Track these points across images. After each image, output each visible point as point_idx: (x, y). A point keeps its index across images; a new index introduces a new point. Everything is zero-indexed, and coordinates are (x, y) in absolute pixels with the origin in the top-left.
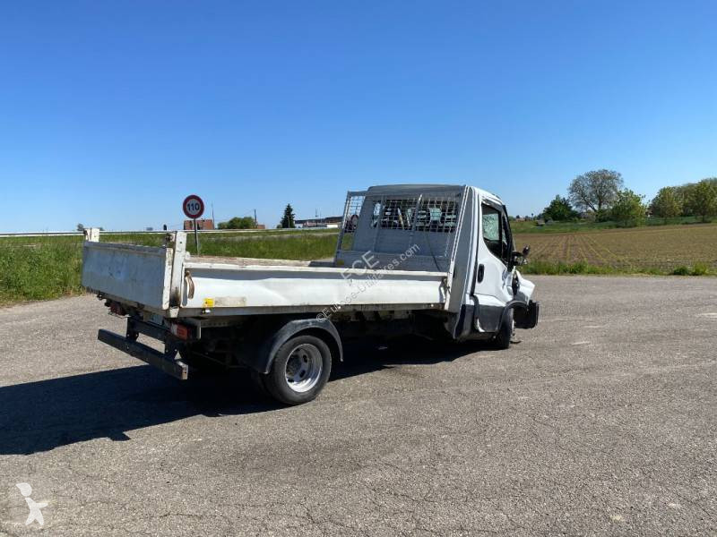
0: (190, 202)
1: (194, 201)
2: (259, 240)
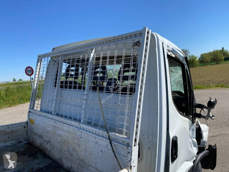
0: (28, 69)
1: (29, 69)
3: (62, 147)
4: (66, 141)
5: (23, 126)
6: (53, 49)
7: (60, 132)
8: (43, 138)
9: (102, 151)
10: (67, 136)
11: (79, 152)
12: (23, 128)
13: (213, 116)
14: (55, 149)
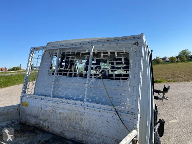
2: (16, 75)
3: (63, 123)
4: (67, 118)
5: (16, 108)
6: (48, 43)
7: (60, 111)
8: (38, 118)
9: (107, 121)
10: (68, 113)
11: (82, 125)
12: (16, 110)
13: (167, 98)
14: (55, 125)
